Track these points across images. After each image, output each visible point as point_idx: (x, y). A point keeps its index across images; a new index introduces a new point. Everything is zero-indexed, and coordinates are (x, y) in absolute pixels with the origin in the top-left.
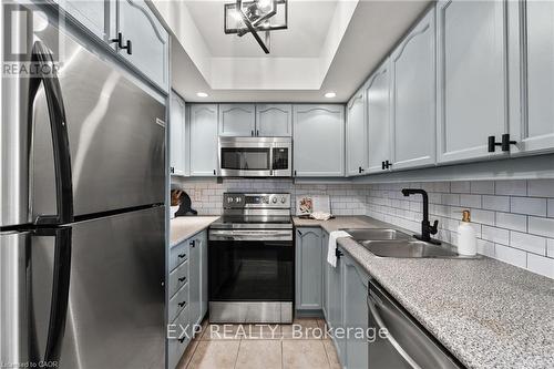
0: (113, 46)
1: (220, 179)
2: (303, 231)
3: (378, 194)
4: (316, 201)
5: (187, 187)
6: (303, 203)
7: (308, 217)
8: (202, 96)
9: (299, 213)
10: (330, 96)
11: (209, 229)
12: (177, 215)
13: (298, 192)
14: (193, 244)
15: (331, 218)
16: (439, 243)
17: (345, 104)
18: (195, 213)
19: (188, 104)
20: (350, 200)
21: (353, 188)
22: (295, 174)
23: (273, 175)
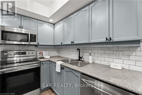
2: (43, 63)
3: (62, 50)
4: (44, 53)
6: (40, 53)
7: (43, 58)
9: (39, 57)
10: (51, 21)
13: (37, 50)
15: (50, 57)
16: (83, 61)
17: (54, 24)
20: (53, 52)
21: (54, 48)
22: (39, 44)
23: (30, 44)
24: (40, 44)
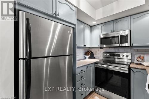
0: (54, 15)
1: (101, 48)
2: (135, 70)
5: (93, 50)
6: (139, 58)
8: (94, 23)
9: (136, 62)
11: (95, 63)
12: (89, 58)
14: (87, 67)
18: (95, 58)
19: (91, 27)
22: (132, 45)
23: (121, 46)
24: (134, 45)
